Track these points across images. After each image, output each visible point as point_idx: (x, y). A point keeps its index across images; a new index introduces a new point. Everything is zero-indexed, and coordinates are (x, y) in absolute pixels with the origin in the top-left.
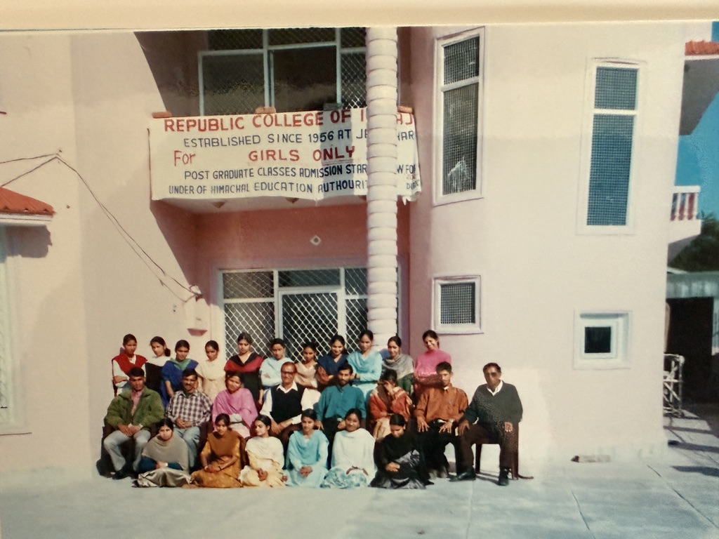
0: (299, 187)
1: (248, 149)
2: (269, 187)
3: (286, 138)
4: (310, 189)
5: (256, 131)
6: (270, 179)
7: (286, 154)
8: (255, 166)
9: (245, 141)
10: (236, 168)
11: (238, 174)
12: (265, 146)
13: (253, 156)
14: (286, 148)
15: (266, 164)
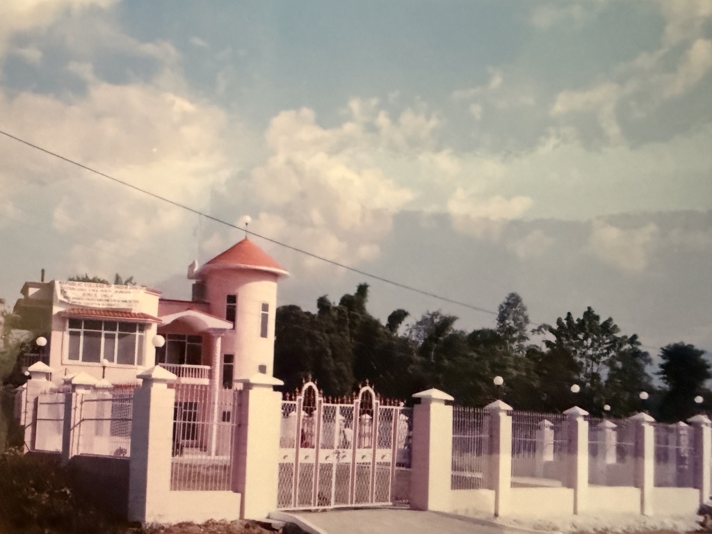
0: (96, 304)
1: (82, 292)
2: (88, 304)
5: (85, 288)
6: (88, 301)
7: (93, 295)
8: (84, 297)
9: (82, 290)
10: (78, 297)
11: (79, 299)
12: (87, 292)
13: (84, 295)
14: (93, 293)
15: (88, 297)
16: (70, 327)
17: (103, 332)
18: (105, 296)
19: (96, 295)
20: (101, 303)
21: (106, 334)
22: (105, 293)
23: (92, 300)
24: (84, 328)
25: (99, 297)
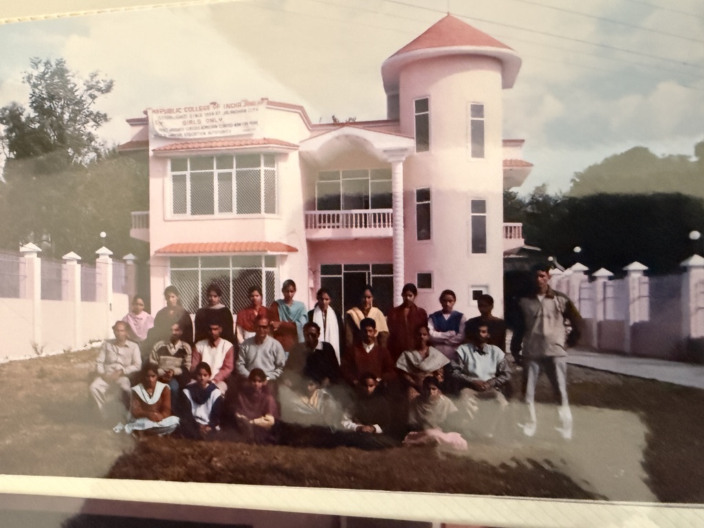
0: (201, 134)
1: (182, 120)
2: (190, 135)
3: (196, 116)
4: (205, 134)
5: (185, 113)
6: (191, 132)
7: (196, 122)
8: (185, 127)
9: (181, 117)
10: (177, 127)
11: (179, 130)
12: (188, 119)
13: (184, 123)
14: (195, 119)
15: (189, 126)
16: (173, 170)
17: (216, 172)
18: (212, 121)
19: (199, 122)
20: (206, 131)
21: (219, 174)
22: (212, 117)
23: (196, 128)
24: (192, 169)
25: (204, 123)
